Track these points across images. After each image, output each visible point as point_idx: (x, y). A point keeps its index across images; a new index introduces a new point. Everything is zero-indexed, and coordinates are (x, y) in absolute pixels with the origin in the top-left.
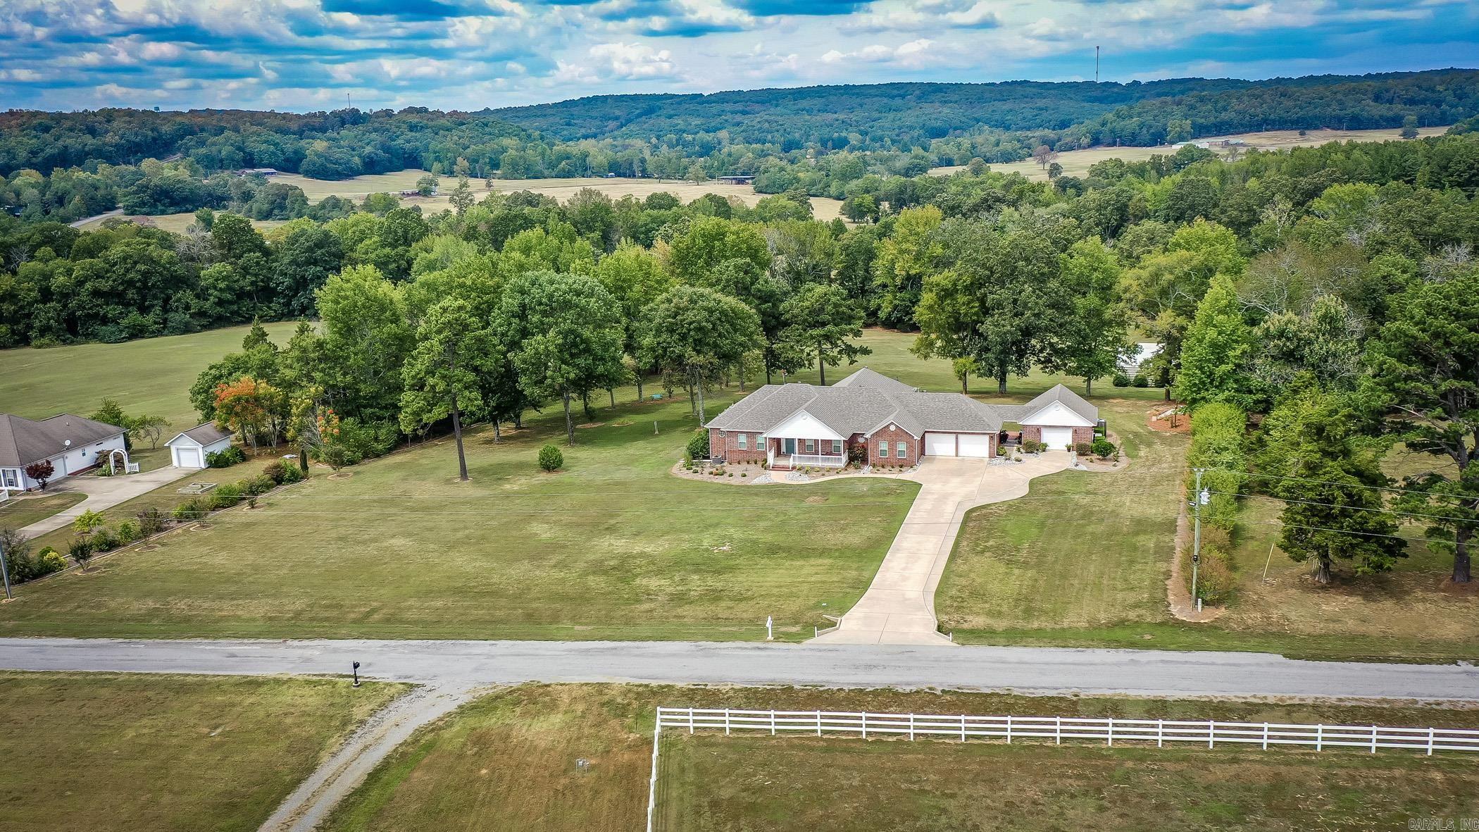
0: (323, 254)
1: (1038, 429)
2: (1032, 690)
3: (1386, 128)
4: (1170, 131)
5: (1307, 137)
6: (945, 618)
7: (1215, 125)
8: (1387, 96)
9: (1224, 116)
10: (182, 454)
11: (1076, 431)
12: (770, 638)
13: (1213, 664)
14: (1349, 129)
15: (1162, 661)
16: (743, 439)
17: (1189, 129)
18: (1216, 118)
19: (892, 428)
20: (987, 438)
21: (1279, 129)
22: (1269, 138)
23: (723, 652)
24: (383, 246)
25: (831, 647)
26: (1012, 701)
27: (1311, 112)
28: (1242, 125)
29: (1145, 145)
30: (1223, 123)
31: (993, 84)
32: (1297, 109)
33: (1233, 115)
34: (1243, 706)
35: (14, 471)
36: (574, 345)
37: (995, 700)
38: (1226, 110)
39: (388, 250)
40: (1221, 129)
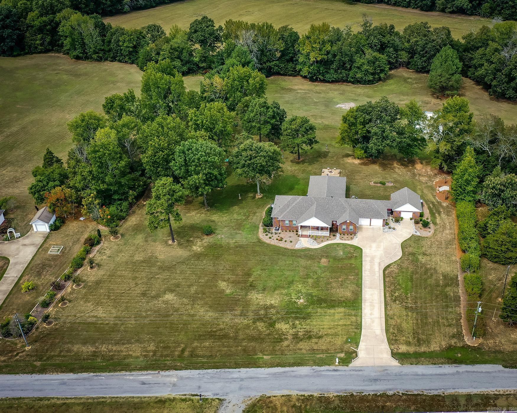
0: (10, 22)
1: (400, 212)
2: (430, 391)
6: (392, 347)
10: (38, 226)
11: (414, 213)
12: (337, 364)
13: (482, 372)
15: (467, 372)
16: (287, 222)
19: (348, 221)
20: (382, 220)
23: (323, 373)
24: (41, 15)
25: (359, 369)
26: (424, 398)
34: (494, 396)
36: (210, 177)
37: (419, 397)
39: (44, 18)
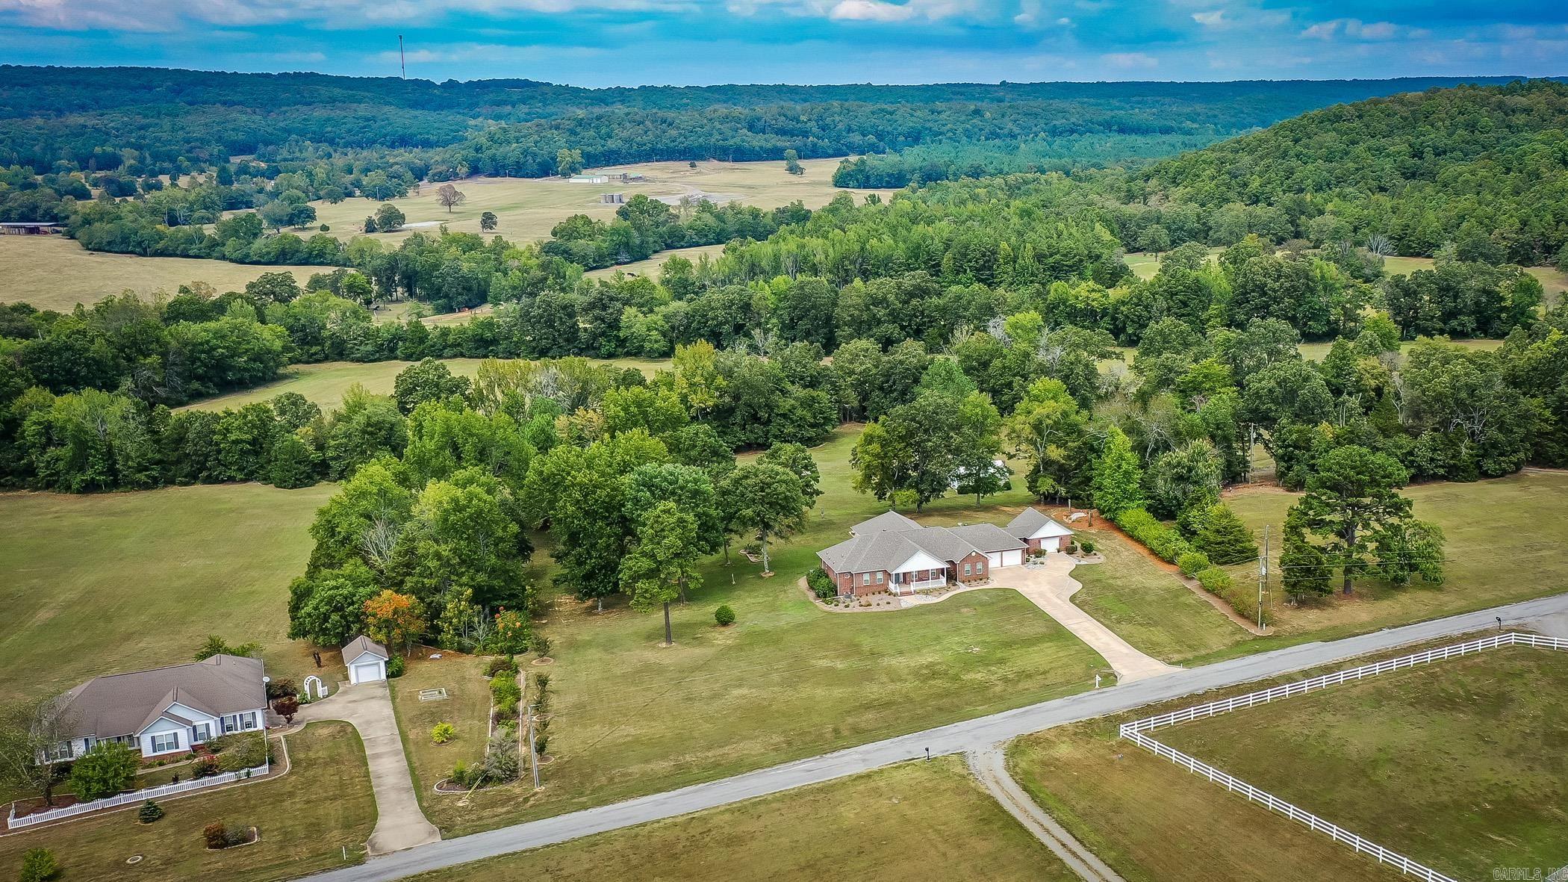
1: (1039, 540)
2: (1250, 680)
3: (766, 159)
4: (561, 162)
5: (698, 169)
6: (1161, 658)
7: (603, 154)
8: (760, 124)
9: (612, 144)
10: (360, 670)
11: (1061, 538)
12: (1097, 687)
14: (735, 160)
16: (866, 577)
17: (580, 159)
18: (603, 146)
19: (974, 554)
20: (1020, 552)
21: (668, 160)
22: (662, 169)
26: (1249, 685)
27: (693, 141)
28: (630, 154)
29: (532, 177)
30: (612, 152)
31: (268, 75)
32: (682, 139)
33: (620, 143)
35: (254, 713)
37: (1242, 687)
38: (611, 137)
40: (610, 159)
